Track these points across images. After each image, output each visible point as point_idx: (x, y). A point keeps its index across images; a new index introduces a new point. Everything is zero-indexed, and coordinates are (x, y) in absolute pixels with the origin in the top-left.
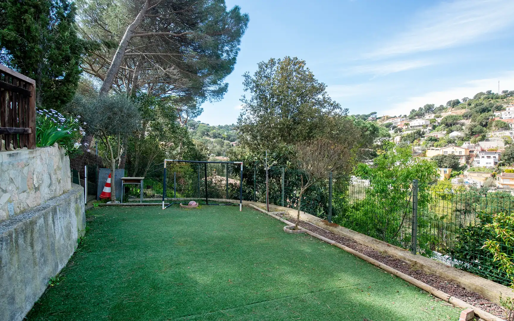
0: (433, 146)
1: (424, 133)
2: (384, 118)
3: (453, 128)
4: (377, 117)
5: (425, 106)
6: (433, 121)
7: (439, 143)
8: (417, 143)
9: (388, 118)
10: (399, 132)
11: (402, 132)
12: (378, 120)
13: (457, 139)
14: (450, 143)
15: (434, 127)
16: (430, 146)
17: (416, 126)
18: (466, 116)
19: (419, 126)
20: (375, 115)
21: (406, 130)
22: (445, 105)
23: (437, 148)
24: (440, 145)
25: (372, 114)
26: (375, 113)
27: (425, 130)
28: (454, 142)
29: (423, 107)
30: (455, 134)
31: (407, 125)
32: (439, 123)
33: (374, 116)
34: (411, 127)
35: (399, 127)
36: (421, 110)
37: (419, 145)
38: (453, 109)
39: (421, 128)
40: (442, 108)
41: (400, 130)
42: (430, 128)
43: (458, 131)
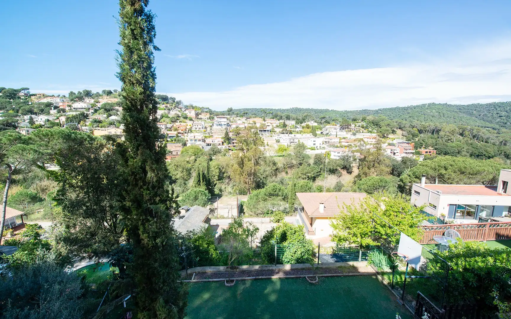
0: (98, 127)
1: (87, 115)
2: (39, 95)
3: (111, 112)
4: (31, 93)
5: (83, 91)
6: (93, 106)
7: (103, 124)
8: (84, 123)
9: (45, 96)
10: (62, 112)
11: (65, 112)
12: (33, 97)
13: (116, 122)
14: (111, 125)
15: (96, 111)
16: (96, 127)
17: (79, 108)
18: (119, 104)
19: (82, 108)
20: (28, 90)
21: (69, 111)
22: (101, 93)
23: (102, 129)
24: (104, 126)
25: (23, 89)
26: (28, 89)
27: (88, 112)
28: (114, 124)
29: (81, 91)
30: (113, 118)
31: (70, 106)
32: (99, 108)
33: (26, 92)
34: (74, 108)
35: (61, 107)
36: (81, 94)
37: (86, 126)
38: (108, 97)
39: (84, 110)
40: (98, 95)
41: (64, 111)
42: (93, 111)
43: (115, 115)
